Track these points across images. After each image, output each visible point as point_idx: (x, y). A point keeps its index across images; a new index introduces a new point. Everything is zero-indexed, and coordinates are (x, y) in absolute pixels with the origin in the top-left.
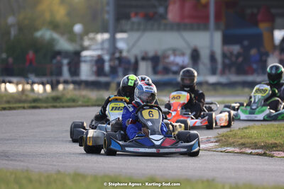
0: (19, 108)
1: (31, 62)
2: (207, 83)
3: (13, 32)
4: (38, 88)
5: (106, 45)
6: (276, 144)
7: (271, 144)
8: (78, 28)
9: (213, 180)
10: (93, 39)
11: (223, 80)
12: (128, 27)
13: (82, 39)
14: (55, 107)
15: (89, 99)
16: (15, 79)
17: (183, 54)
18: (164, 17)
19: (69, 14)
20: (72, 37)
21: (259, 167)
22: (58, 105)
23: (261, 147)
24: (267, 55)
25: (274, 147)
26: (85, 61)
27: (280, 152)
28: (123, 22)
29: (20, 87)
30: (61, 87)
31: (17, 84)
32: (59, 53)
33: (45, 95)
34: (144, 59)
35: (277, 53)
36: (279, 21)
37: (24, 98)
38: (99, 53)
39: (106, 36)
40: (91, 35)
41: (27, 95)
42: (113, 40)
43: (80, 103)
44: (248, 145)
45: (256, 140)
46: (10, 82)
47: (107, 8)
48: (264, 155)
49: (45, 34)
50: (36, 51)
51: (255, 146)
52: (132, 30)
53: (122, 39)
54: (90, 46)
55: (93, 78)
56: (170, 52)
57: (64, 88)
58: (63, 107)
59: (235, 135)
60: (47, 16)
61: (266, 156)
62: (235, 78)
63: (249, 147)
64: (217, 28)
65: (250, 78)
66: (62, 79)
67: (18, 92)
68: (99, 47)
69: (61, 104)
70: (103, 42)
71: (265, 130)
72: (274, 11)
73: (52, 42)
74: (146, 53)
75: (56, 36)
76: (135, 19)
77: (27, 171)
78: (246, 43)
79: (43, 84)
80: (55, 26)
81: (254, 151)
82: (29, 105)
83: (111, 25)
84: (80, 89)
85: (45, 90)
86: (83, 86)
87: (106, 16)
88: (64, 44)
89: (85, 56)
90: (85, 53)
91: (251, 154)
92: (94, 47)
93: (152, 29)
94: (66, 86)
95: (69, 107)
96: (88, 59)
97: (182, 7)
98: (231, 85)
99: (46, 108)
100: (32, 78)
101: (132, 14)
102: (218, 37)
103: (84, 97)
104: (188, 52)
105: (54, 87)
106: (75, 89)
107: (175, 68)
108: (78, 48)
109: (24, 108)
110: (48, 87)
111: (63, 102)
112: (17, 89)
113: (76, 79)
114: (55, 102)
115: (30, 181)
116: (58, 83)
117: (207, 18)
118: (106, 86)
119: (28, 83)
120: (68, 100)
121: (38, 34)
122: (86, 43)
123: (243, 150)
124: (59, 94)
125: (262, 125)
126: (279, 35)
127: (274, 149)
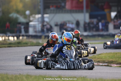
0: (3, 47)
1: (8, 27)
4: (11, 38)
5: (40, 20)
6: (112, 61)
7: (111, 61)
8: (28, 12)
9: (86, 77)
10: (34, 17)
11: (90, 34)
12: (49, 12)
13: (29, 17)
14: (18, 46)
15: (33, 43)
16: (1, 35)
18: (64, 7)
19: (24, 7)
20: (25, 16)
21: (106, 71)
22: (19, 45)
23: (106, 63)
24: (108, 23)
25: (112, 62)
26: (31, 27)
27: (115, 65)
28: (47, 10)
29: (3, 38)
30: (21, 38)
31: (2, 37)
32: (20, 23)
33: (14, 42)
35: (112, 22)
36: (113, 8)
37: (5, 43)
38: (37, 23)
39: (40, 16)
40: (34, 15)
41: (6, 42)
42: (43, 18)
43: (29, 44)
44: (101, 62)
45: (104, 60)
47: (40, 4)
48: (108, 66)
49: (14, 15)
50: (10, 23)
51: (104, 62)
52: (51, 13)
53: (47, 17)
54: (33, 20)
55: (34, 34)
57: (22, 38)
58: (22, 46)
59: (95, 58)
60: (15, 8)
61: (109, 66)
62: (95, 33)
63: (101, 63)
64: (87, 12)
65: (101, 33)
66: (21, 34)
67: (2, 40)
68: (37, 20)
69: (21, 45)
70: (38, 18)
71: (108, 55)
72: (111, 4)
73: (17, 19)
74: (57, 23)
75: (18, 16)
76: (52, 8)
77: (7, 74)
78: (99, 18)
79: (13, 37)
80: (18, 12)
81: (103, 64)
82: (7, 46)
83: (42, 11)
84: (29, 39)
85: (14, 39)
86: (30, 37)
87: (40, 7)
88: (22, 20)
90: (31, 23)
91: (102, 65)
93: (59, 13)
94: (23, 37)
95: (24, 46)
96: (32, 26)
98: (93, 36)
99: (15, 47)
100: (9, 34)
101: (51, 6)
102: (87, 15)
103: (31, 42)
104: (75, 22)
105: (18, 38)
106: (27, 39)
107: (69, 29)
108: (28, 21)
109: (5, 47)
112: (2, 39)
113: (27, 34)
114: (18, 44)
115: (8, 78)
116: (20, 36)
117: (82, 7)
118: (40, 37)
119: (7, 36)
120: (24, 44)
121: (11, 15)
122: (31, 19)
123: (99, 64)
124: (20, 41)
125: (106, 53)
126: (113, 14)
127: (112, 63)
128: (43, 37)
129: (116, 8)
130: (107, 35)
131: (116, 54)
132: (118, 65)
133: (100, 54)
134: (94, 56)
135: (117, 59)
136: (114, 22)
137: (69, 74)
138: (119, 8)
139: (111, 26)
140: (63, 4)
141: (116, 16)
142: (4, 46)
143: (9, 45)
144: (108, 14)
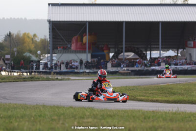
1: (22, 64)
2: (86, 72)
3: (16, 53)
4: (25, 74)
5: (49, 59)
8: (39, 52)
10: (44, 56)
11: (91, 71)
13: (40, 56)
14: (32, 81)
16: (16, 71)
17: (77, 62)
18: (70, 48)
19: (35, 47)
20: (37, 55)
26: (41, 64)
28: (56, 51)
29: (19, 73)
30: (33, 73)
31: (17, 72)
32: (32, 61)
33: (28, 77)
34: (63, 63)
35: (111, 61)
36: (111, 50)
37: (20, 77)
38: (47, 61)
39: (49, 55)
42: (52, 57)
43: (41, 79)
46: (15, 72)
47: (49, 45)
49: (27, 54)
52: (58, 53)
53: (55, 56)
55: (44, 70)
56: (73, 61)
60: (28, 48)
64: (89, 52)
66: (33, 71)
67: (18, 75)
68: (46, 59)
70: (48, 57)
72: (109, 46)
73: (30, 57)
75: (31, 55)
78: (99, 58)
79: (27, 72)
80: (31, 52)
82: (23, 80)
83: (51, 51)
85: (27, 75)
86: (41, 73)
87: (49, 48)
88: (34, 58)
89: (41, 62)
92: (44, 59)
93: (66, 53)
94: (35, 73)
96: (43, 63)
97: (76, 45)
99: (29, 81)
101: (59, 47)
102: (89, 55)
104: (79, 61)
105: (30, 74)
107: (73, 67)
108: (39, 59)
109: (21, 81)
110: (28, 74)
114: (32, 79)
116: (32, 72)
117: (85, 49)
118: (50, 73)
119: (21, 72)
120: (36, 78)
121: (25, 54)
122: (42, 58)
124: (33, 76)
126: (111, 55)
128: (53, 73)
129: (114, 50)
138: (116, 50)
139: (109, 65)
140: (69, 46)
141: (113, 56)
144: (106, 55)
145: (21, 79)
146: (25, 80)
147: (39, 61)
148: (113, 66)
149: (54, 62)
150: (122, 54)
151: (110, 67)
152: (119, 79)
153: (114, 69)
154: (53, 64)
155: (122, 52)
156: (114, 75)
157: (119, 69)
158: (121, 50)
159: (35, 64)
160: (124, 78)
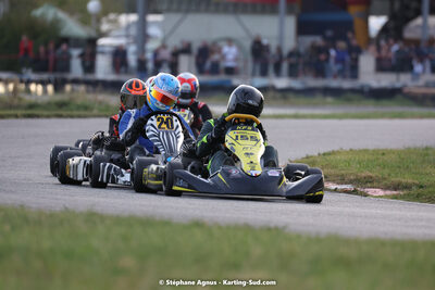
0: (9, 116)
1: (27, 51)
2: (273, 88)
4: (36, 89)
5: (133, 31)
6: (371, 177)
7: (365, 178)
8: (93, 6)
9: (284, 228)
10: (115, 22)
11: (296, 84)
12: (165, 7)
13: (98, 21)
14: (60, 116)
15: (108, 106)
16: (4, 75)
20: (85, 18)
22: (64, 113)
23: (351, 182)
24: (358, 51)
25: (369, 181)
26: (103, 53)
27: (377, 190)
29: (11, 86)
30: (68, 88)
31: (6, 82)
32: (66, 40)
33: (46, 99)
35: (373, 48)
36: (376, 4)
37: (16, 102)
38: (121, 42)
39: (133, 18)
40: (112, 16)
41: (20, 99)
42: (143, 25)
43: (95, 112)
44: (332, 178)
45: (343, 172)
48: (355, 192)
49: (47, 13)
51: (343, 181)
52: (169, 10)
53: (155, 23)
54: (110, 31)
55: (112, 77)
57: (73, 90)
58: (72, 117)
61: (357, 194)
62: (312, 82)
63: (334, 181)
64: (290, 11)
65: (334, 83)
66: (70, 76)
67: (7, 93)
68: (123, 33)
69: (69, 113)
70: (128, 27)
71: (357, 157)
73: (56, 24)
75: (61, 15)
78: (329, 33)
79: (44, 83)
81: (339, 187)
82: (24, 112)
84: (94, 92)
86: (100, 88)
88: (73, 28)
89: (103, 46)
90: (102, 42)
91: (336, 190)
92: (115, 33)
93: (198, 11)
94: (75, 87)
95: (79, 117)
96: (107, 49)
98: (308, 92)
99: (48, 117)
102: (290, 23)
103: (100, 103)
104: (248, 44)
106: (88, 92)
108: (93, 34)
109: (16, 116)
110: (50, 88)
111: (72, 110)
112: (7, 89)
113: (90, 77)
114: (61, 109)
116: (65, 82)
119: (22, 81)
120: (79, 107)
121: (38, 12)
122: (105, 27)
123: (325, 185)
124: (66, 99)
125: (351, 150)
126: (376, 23)
127: (369, 185)
130: (353, 91)
131: (383, 154)
132: (388, 192)
133: (329, 154)
134: (311, 159)
135: (386, 172)
136: (379, 48)
137: (228, 215)
138: (397, 5)
139: (367, 62)
141: (384, 30)
142: (12, 112)
143: (29, 112)
144: (358, 23)
145: (18, 107)
146: (33, 111)
147: (92, 42)
148: (382, 67)
149: (152, 46)
150: (419, 21)
151: (368, 73)
152: (401, 116)
153: (386, 80)
154: (149, 55)
155: (418, 13)
156: (385, 102)
157: (402, 80)
158: (414, 5)
159: (75, 52)
160: (422, 117)
